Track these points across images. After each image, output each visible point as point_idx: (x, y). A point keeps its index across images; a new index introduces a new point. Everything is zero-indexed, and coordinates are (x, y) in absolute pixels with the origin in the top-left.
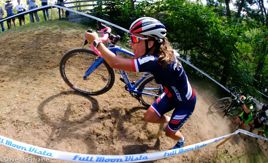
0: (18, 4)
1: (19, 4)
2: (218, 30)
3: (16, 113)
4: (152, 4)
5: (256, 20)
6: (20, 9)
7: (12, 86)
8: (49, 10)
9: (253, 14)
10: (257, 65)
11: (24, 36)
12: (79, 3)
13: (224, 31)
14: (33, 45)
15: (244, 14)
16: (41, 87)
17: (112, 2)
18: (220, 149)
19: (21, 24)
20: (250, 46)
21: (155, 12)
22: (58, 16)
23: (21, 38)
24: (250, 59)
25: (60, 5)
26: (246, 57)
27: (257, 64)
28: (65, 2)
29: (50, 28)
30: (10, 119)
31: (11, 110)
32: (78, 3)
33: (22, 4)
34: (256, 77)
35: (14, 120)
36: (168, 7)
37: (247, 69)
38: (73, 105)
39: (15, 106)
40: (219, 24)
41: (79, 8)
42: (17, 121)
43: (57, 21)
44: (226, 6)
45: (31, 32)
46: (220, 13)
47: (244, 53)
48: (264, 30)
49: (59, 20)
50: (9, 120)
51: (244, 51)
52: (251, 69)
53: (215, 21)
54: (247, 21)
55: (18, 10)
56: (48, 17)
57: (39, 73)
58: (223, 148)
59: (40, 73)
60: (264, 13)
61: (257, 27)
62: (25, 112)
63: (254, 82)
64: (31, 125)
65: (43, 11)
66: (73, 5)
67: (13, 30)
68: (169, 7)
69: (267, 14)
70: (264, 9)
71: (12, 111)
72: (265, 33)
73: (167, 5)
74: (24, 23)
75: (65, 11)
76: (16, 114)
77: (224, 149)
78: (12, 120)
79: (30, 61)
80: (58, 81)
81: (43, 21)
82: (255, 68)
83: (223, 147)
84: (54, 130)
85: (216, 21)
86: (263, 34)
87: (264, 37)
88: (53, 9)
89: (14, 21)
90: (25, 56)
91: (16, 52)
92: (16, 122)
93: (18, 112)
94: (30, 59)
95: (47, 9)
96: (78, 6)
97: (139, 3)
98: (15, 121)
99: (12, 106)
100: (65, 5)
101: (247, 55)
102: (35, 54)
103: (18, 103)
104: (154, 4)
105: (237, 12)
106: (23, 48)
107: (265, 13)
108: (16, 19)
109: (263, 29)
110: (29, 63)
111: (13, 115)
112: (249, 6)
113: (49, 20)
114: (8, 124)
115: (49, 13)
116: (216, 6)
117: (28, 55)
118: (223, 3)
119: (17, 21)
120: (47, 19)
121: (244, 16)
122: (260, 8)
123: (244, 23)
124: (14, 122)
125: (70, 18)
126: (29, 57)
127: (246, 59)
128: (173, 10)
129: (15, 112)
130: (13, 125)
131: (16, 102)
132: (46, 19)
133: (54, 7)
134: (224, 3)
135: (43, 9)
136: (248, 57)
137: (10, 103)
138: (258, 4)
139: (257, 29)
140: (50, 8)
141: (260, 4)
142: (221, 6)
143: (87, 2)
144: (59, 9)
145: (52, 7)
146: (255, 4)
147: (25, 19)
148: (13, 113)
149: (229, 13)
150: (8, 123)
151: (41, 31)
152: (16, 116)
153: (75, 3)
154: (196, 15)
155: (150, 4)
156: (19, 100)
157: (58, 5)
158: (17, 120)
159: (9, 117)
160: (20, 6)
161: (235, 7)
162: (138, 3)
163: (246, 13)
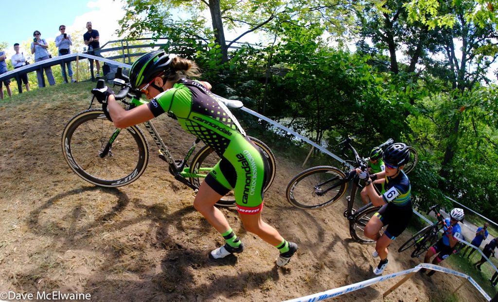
0: (15, 52)
1: (17, 53)
2: (377, 96)
3: (15, 260)
4: (259, 51)
5: (441, 78)
6: (19, 62)
7: (5, 209)
8: (73, 63)
9: (436, 70)
10: (443, 154)
11: (25, 113)
12: (128, 51)
13: (387, 97)
14: (42, 130)
15: (421, 68)
16: (59, 207)
17: (188, 48)
18: (390, 300)
19: (20, 90)
20: (432, 123)
21: (265, 66)
22: (88, 75)
23: (21, 117)
24: (431, 144)
25: (92, 53)
26: (425, 141)
27: (444, 151)
28: (102, 47)
29: (74, 97)
30: (4, 273)
31: (5, 254)
32: (126, 50)
33: (22, 53)
34: (442, 173)
35: (12, 274)
36: (288, 56)
37: (427, 161)
38: (120, 238)
39: (12, 246)
40: (377, 85)
41: (127, 59)
42: (18, 275)
43: (87, 83)
44: (389, 56)
45: (39, 104)
46: (380, 66)
47: (422, 134)
48: (455, 96)
49: (91, 81)
50: (3, 275)
51: (421, 131)
52: (434, 160)
53: (370, 80)
54: (426, 80)
55: (15, 65)
56: (71, 76)
57: (54, 182)
58: (394, 297)
59: (56, 182)
60: (455, 68)
61: (443, 91)
62: (31, 258)
63: (441, 182)
64: (45, 282)
65: (61, 66)
66: (116, 53)
67: (5, 102)
68: (290, 56)
69: (460, 69)
70: (456, 61)
71: (8, 258)
72: (458, 101)
73: (286, 52)
74: (27, 89)
75: (101, 65)
76: (15, 262)
77: (395, 299)
78: (9, 274)
79: (37, 159)
80: (89, 195)
81: (61, 85)
82: (441, 159)
83: (394, 295)
84: (87, 288)
85: (373, 80)
86: (454, 102)
87: (457, 107)
88: (80, 61)
89: (7, 85)
90: (28, 152)
91: (12, 143)
92: (17, 278)
93: (18, 258)
94: (38, 156)
95: (68, 61)
96: (126, 56)
97: (236, 49)
98: (14, 277)
99: (7, 248)
100: (102, 54)
101: (426, 137)
102: (46, 147)
103: (17, 241)
104: (264, 50)
105: (410, 65)
106: (24, 135)
107: (458, 67)
108: (13, 81)
109: (454, 93)
110: (35, 163)
111: (9, 265)
112: (430, 55)
113: (72, 81)
114: (2, 283)
115: (72, 70)
116: (372, 55)
117: (34, 149)
118: (384, 50)
119: (13, 85)
120: (69, 80)
121: (420, 71)
122: (448, 59)
123: (421, 83)
124: (12, 278)
125: (110, 78)
126: (35, 151)
127: (425, 143)
128: (297, 61)
129: (13, 259)
130: (11, 283)
131: (14, 240)
132: (66, 80)
133: (81, 58)
134: (386, 50)
135: (61, 62)
136: (428, 140)
137: (2, 242)
138: (446, 52)
139: (443, 94)
140: (74, 59)
141: (448, 52)
142: (382, 55)
143: (143, 48)
144: (91, 61)
145: (78, 58)
146: (440, 52)
147: (30, 82)
148: (9, 260)
149: (395, 66)
150: (2, 280)
151: (58, 103)
152: (15, 266)
153: (121, 51)
154: (336, 70)
155: (256, 50)
156: (19, 236)
157: (88, 53)
158: (18, 273)
159: (3, 270)
160: (20, 57)
161: (406, 56)
162: (234, 50)
163: (425, 66)
